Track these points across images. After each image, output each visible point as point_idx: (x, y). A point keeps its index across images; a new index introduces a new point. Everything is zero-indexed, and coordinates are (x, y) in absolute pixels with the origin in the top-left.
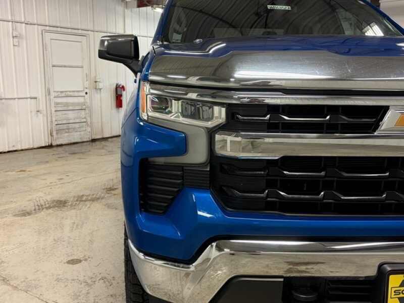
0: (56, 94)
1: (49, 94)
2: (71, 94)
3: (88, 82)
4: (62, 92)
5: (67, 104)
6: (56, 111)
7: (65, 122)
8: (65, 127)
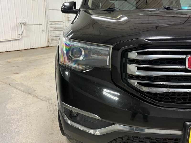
0: (51, 23)
1: (48, 23)
2: (57, 23)
3: (64, 17)
4: (53, 22)
5: (55, 28)
6: (50, 31)
7: (54, 36)
8: (54, 38)
